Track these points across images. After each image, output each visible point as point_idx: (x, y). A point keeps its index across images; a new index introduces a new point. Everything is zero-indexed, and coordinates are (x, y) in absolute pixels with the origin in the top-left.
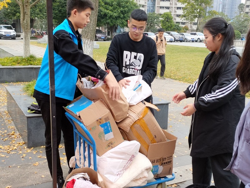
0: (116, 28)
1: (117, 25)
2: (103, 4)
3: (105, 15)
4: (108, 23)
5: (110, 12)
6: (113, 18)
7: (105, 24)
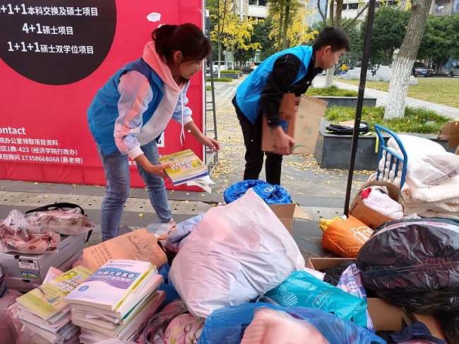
0: (446, 60)
1: (449, 57)
2: (432, 29)
3: (433, 43)
4: (435, 54)
5: (440, 39)
6: (444, 47)
7: (430, 56)
